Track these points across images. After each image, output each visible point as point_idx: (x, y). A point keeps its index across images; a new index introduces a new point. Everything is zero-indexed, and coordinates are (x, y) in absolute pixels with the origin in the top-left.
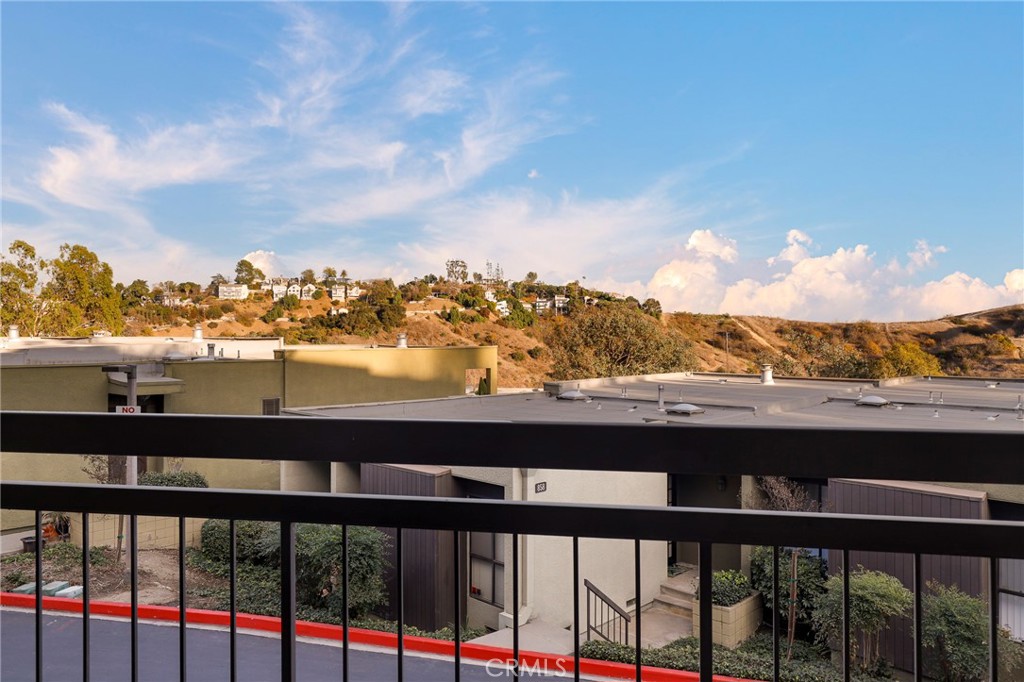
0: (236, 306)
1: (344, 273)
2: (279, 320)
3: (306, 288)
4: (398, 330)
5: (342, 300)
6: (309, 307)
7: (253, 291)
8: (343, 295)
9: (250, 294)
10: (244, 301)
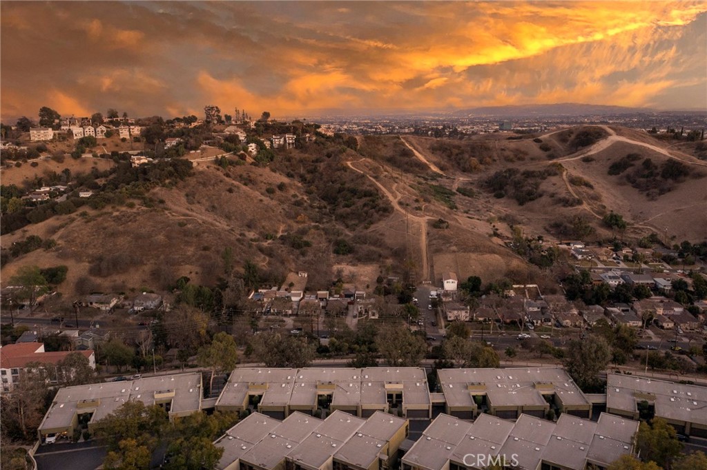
0: (47, 146)
1: (125, 115)
2: (84, 156)
3: (98, 129)
4: (190, 179)
5: (128, 137)
6: (104, 145)
7: (57, 132)
8: (128, 133)
9: (55, 135)
10: (51, 141)
